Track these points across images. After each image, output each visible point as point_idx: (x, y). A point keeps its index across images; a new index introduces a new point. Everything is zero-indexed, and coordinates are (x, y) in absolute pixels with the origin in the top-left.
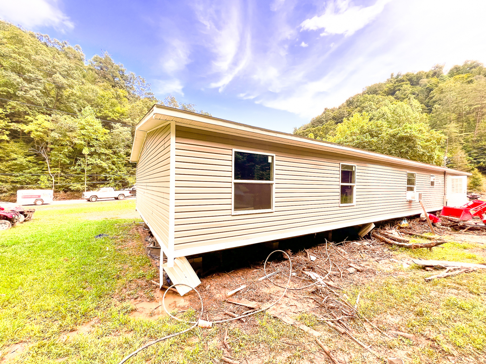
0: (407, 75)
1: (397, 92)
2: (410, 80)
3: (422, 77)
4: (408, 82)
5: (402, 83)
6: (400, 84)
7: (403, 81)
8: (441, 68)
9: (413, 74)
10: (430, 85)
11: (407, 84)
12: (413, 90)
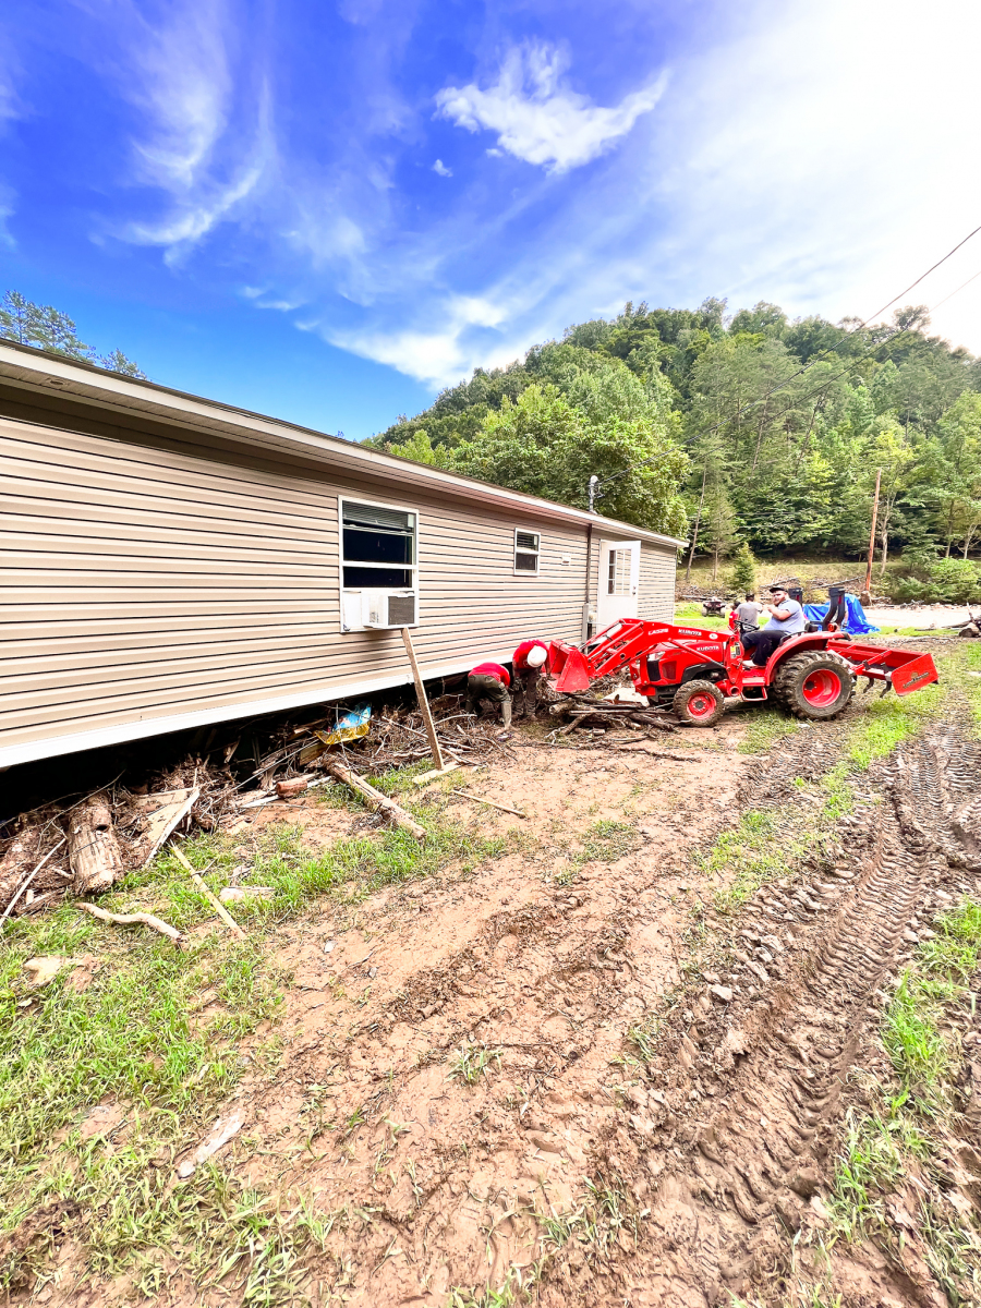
0: (656, 314)
1: (633, 352)
2: (660, 326)
3: (682, 323)
4: (656, 331)
5: (645, 331)
6: (640, 332)
7: (647, 326)
8: (717, 310)
9: (667, 313)
10: (695, 344)
11: (654, 335)
12: (663, 353)
